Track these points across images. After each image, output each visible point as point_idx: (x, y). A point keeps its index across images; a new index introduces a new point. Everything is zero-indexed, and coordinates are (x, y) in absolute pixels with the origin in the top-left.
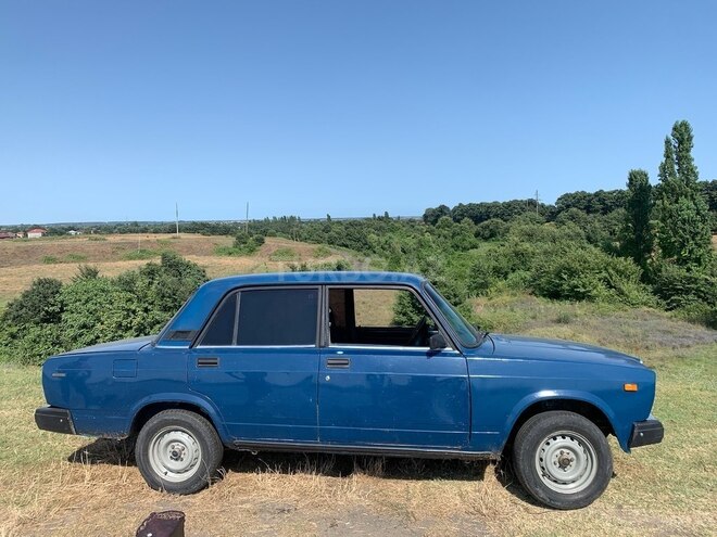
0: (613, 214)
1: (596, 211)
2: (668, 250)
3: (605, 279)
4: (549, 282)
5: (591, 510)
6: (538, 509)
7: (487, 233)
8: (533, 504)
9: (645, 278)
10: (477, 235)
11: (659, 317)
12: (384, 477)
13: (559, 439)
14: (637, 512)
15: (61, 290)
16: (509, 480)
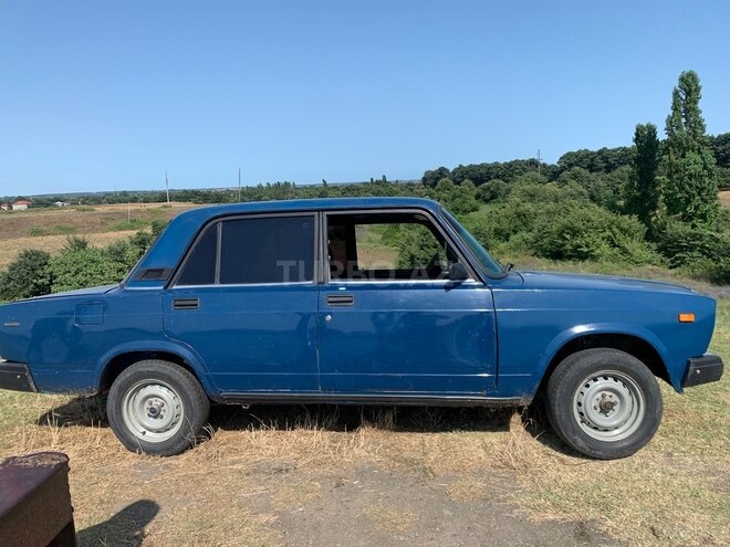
0: (616, 172)
1: (599, 170)
2: (673, 207)
3: (609, 238)
4: (552, 243)
5: (637, 458)
6: (574, 460)
7: (488, 195)
8: (568, 454)
9: (649, 237)
10: (478, 197)
11: (663, 275)
12: (395, 431)
13: (601, 380)
14: (690, 460)
15: (50, 262)
16: (539, 430)
